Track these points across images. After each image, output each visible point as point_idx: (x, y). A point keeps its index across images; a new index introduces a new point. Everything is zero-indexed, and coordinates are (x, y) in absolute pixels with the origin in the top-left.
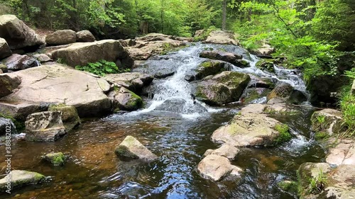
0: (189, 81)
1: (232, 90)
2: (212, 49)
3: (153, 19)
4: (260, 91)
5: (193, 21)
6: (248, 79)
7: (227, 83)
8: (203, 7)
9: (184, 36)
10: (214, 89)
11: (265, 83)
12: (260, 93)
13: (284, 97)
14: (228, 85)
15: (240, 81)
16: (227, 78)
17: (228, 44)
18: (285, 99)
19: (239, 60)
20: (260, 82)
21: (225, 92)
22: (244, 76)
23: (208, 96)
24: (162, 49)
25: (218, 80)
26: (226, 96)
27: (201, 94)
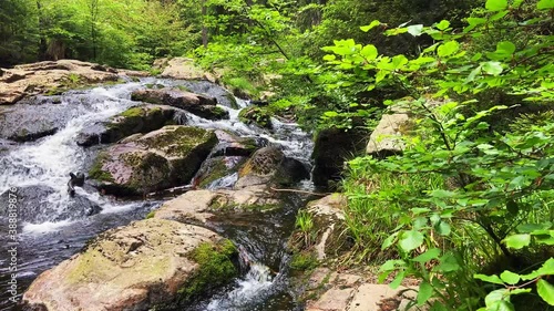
0: (86, 145)
1: (175, 162)
2: (160, 86)
3: (71, 35)
4: (230, 162)
5: (160, 45)
6: (214, 139)
7: (166, 148)
8: (176, 24)
9: (135, 69)
10: (132, 160)
11: (243, 147)
12: (230, 165)
13: (266, 173)
14: (169, 152)
15: (196, 143)
16: (170, 137)
17: (199, 79)
18: (266, 177)
19: (207, 107)
20: (234, 145)
21: (158, 166)
22: (206, 135)
23: (115, 176)
24: (56, 85)
25: (149, 142)
26: (160, 175)
27: (101, 173)
